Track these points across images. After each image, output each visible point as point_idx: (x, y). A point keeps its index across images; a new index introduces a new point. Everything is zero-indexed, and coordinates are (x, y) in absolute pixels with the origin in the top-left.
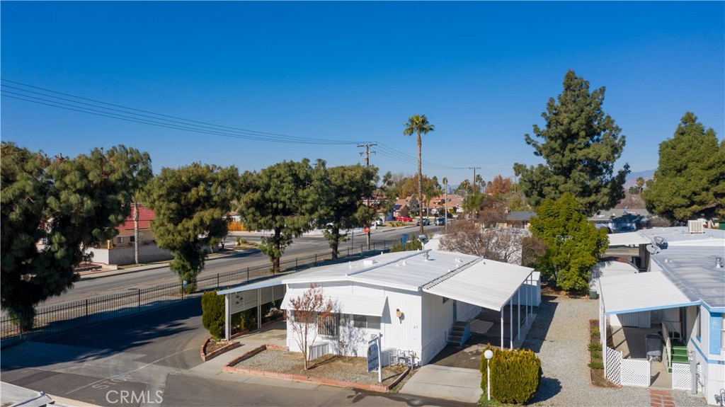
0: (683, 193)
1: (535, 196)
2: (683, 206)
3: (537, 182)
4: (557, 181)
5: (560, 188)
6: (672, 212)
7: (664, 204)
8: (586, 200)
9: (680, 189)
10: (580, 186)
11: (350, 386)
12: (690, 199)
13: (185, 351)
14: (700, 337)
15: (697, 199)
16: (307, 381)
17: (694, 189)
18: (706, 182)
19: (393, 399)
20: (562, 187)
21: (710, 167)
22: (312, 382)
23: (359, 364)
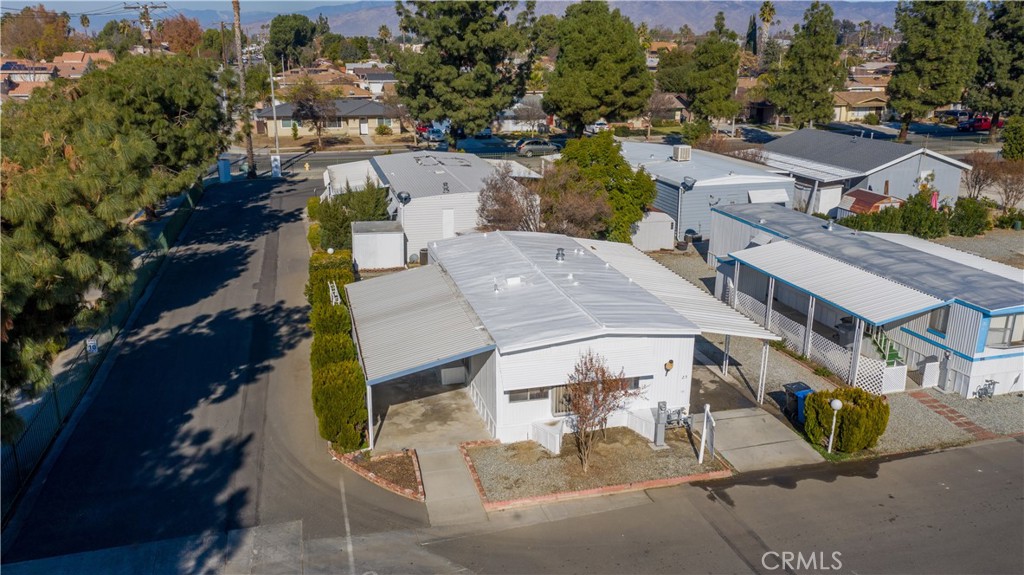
0: (594, 91)
1: (423, 95)
2: (593, 108)
3: (426, 76)
4: (449, 74)
5: (452, 84)
6: (580, 115)
7: (574, 107)
8: (488, 102)
9: (592, 87)
10: (486, 83)
11: (684, 481)
12: (600, 99)
13: (343, 490)
14: (942, 333)
15: (608, 99)
16: (623, 491)
17: (607, 87)
18: (619, 79)
19: (754, 485)
20: (458, 83)
21: (623, 61)
22: (633, 490)
23: (626, 442)
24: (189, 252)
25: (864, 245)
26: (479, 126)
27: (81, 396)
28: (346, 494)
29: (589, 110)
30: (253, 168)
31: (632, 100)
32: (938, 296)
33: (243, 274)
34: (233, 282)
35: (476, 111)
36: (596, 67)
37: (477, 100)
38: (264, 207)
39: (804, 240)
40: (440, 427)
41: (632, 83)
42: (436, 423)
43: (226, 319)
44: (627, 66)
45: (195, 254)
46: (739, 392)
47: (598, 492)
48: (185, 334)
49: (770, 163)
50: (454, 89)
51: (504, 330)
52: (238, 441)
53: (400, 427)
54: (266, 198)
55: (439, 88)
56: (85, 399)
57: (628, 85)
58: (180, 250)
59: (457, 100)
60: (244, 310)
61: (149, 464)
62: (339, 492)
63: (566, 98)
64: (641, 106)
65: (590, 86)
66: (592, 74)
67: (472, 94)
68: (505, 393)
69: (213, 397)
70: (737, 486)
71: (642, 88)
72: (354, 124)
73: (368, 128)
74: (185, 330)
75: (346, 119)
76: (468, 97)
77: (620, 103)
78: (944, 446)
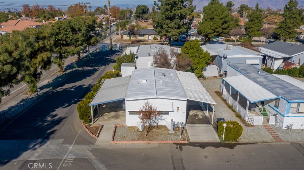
0: (212, 28)
1: (159, 28)
2: (212, 33)
3: (161, 23)
4: (168, 22)
5: (169, 25)
6: (208, 35)
7: (206, 32)
8: (178, 31)
9: (211, 27)
10: (178, 25)
11: (172, 142)
12: (214, 30)
13: (79, 133)
14: (277, 107)
15: (217, 30)
16: (152, 143)
17: (216, 27)
18: (220, 24)
19: (193, 146)
20: (170, 25)
21: (222, 19)
22: (155, 143)
23: (163, 130)
24: (82, 69)
25: (266, 78)
26: (176, 38)
27: (34, 103)
28: (79, 134)
29: (211, 33)
30: (112, 48)
31: (225, 31)
32: (276, 95)
33: (92, 76)
34: (88, 78)
35: (174, 33)
36: (213, 20)
37: (175, 30)
38: (109, 58)
39: (248, 75)
40: (114, 120)
41: (225, 26)
42: (114, 119)
43: (80, 87)
44: (223, 20)
45: (84, 70)
46: (208, 120)
47: (145, 142)
48: (68, 90)
49: (261, 51)
50: (169, 27)
51: (131, 94)
52: (63, 118)
53: (104, 119)
54: (112, 56)
55: (164, 26)
56: (33, 104)
57: (223, 26)
58: (81, 69)
59: (169, 30)
60: (86, 85)
61: (38, 121)
62: (77, 133)
63: (204, 30)
64: (228, 33)
65: (211, 26)
66: (212, 23)
67: (174, 28)
68: (128, 112)
69: (64, 106)
70: (187, 146)
71: (229, 27)
72: (147, 36)
73: (151, 38)
74: (68, 89)
75: (145, 35)
76: (173, 29)
77: (221, 32)
78: (263, 142)
